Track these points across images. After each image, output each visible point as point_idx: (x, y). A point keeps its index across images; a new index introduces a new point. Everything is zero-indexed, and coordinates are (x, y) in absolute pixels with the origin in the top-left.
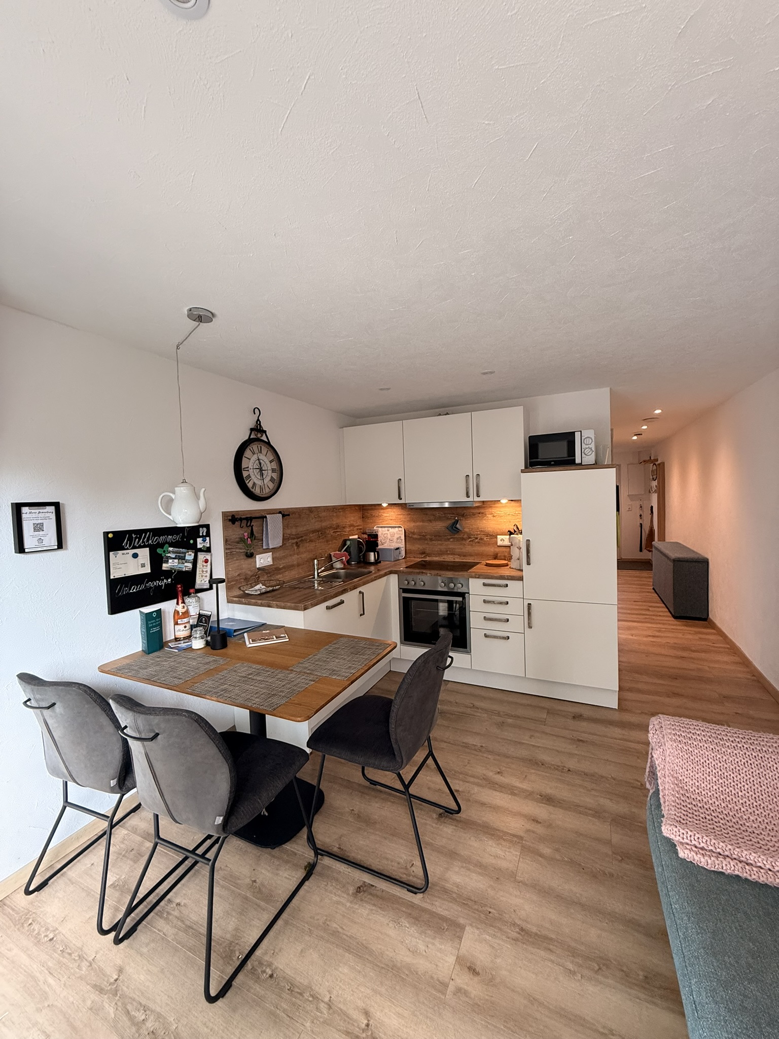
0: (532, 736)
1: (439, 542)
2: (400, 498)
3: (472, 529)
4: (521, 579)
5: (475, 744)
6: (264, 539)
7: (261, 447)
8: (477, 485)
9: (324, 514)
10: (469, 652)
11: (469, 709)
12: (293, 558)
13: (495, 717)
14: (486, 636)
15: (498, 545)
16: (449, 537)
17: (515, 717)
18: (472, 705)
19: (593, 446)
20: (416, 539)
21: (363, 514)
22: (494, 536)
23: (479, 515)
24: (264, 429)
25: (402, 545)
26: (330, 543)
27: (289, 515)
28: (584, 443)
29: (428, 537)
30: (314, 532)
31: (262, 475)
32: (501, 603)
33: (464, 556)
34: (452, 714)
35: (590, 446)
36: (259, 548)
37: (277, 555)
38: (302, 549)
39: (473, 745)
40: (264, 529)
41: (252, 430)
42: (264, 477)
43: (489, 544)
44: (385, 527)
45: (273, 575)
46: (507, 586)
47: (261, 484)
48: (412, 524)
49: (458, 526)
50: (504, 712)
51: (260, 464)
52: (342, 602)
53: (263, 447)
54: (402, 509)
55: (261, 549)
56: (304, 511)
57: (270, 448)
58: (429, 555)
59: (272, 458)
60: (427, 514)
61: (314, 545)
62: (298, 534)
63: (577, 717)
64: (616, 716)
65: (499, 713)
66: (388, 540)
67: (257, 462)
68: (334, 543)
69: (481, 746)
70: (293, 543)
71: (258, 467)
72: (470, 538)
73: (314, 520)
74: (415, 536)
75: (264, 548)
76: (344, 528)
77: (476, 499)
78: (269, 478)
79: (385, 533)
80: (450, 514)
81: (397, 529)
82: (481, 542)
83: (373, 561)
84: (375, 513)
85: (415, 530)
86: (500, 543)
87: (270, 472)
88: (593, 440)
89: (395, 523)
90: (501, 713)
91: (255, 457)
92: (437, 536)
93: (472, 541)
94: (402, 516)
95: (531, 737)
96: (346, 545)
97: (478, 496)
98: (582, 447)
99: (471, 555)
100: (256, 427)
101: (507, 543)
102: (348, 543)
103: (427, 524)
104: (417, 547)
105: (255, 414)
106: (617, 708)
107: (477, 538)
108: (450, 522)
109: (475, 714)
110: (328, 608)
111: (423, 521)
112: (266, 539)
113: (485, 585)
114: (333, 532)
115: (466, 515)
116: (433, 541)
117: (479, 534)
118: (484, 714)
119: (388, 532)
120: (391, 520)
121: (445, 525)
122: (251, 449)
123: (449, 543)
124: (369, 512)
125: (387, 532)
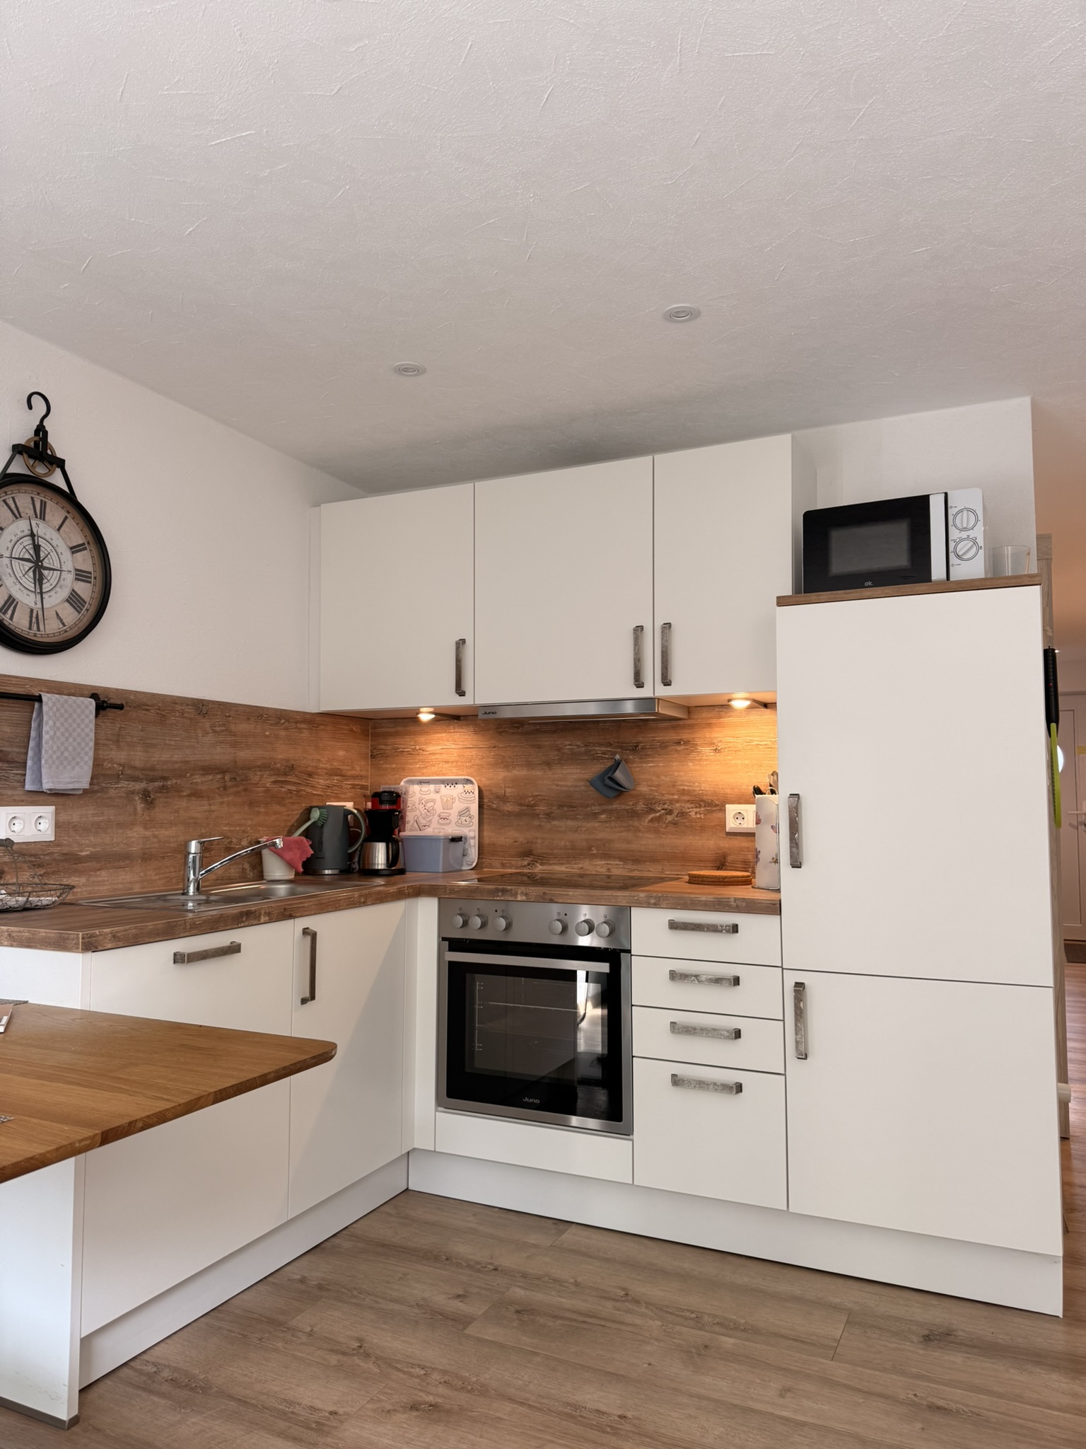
0: (789, 1390)
1: (570, 823)
2: (460, 692)
3: (658, 786)
4: (775, 908)
5: (604, 1409)
6: (29, 763)
7: (43, 504)
8: (663, 652)
9: (243, 727)
10: (628, 1132)
11: (609, 1304)
12: (130, 833)
13: (684, 1329)
14: (676, 1081)
15: (727, 831)
16: (596, 809)
17: (744, 1330)
18: (623, 1293)
19: (978, 533)
20: (510, 814)
21: (374, 748)
22: (714, 805)
23: (679, 748)
24: (59, 455)
25: (470, 831)
26: (262, 810)
27: (120, 707)
28: (955, 525)
29: (542, 808)
30: (207, 770)
31: (39, 580)
32: (718, 981)
33: (637, 861)
34: (555, 1317)
35: (972, 534)
36: (14, 788)
37: (75, 815)
38: (161, 813)
39: (598, 1411)
40: (33, 734)
41: (18, 449)
42: (46, 587)
43: (703, 829)
44: (428, 782)
45: (54, 873)
46: (735, 929)
47: (32, 605)
48: (501, 774)
49: (618, 775)
50: (714, 1316)
51: (37, 548)
52: (234, 949)
53: (50, 505)
54: (476, 732)
55: (19, 792)
56: (178, 707)
57: (74, 512)
58: (541, 858)
59: (78, 539)
60: (539, 747)
61: (207, 808)
62: (153, 769)
63: (936, 1337)
64: (1058, 1340)
65: (698, 1319)
66: (436, 818)
67: (27, 541)
68: (276, 813)
69: (620, 1417)
70: (133, 792)
71: (27, 556)
72: (652, 810)
73: (210, 738)
74: (508, 807)
75: (28, 787)
76: (310, 775)
77: (662, 691)
78: (65, 593)
79: (427, 797)
80: (600, 745)
81: (460, 787)
82: (680, 821)
83: (380, 867)
84: (406, 743)
85: (508, 790)
86: (731, 824)
87: (69, 578)
88: (981, 517)
89: (455, 770)
90: (706, 1318)
91: (22, 526)
92: (566, 806)
93: (659, 819)
94: (474, 752)
95: (784, 1392)
96: (309, 819)
97: (666, 682)
98: (951, 538)
99: (654, 859)
100: (32, 444)
101: (749, 824)
102: (316, 815)
103: (539, 773)
104: (510, 836)
105: (30, 407)
106: (1061, 1316)
107: (670, 812)
108: (597, 768)
109: (628, 1318)
110: (179, 959)
111: (529, 765)
112: (35, 763)
113: (674, 926)
114: (275, 782)
115: (642, 749)
116: (554, 819)
117: (677, 801)
118: (652, 1318)
119: (437, 797)
120: (447, 762)
121: (586, 776)
122: (10, 502)
123: (597, 824)
124: (390, 741)
125: (433, 796)
